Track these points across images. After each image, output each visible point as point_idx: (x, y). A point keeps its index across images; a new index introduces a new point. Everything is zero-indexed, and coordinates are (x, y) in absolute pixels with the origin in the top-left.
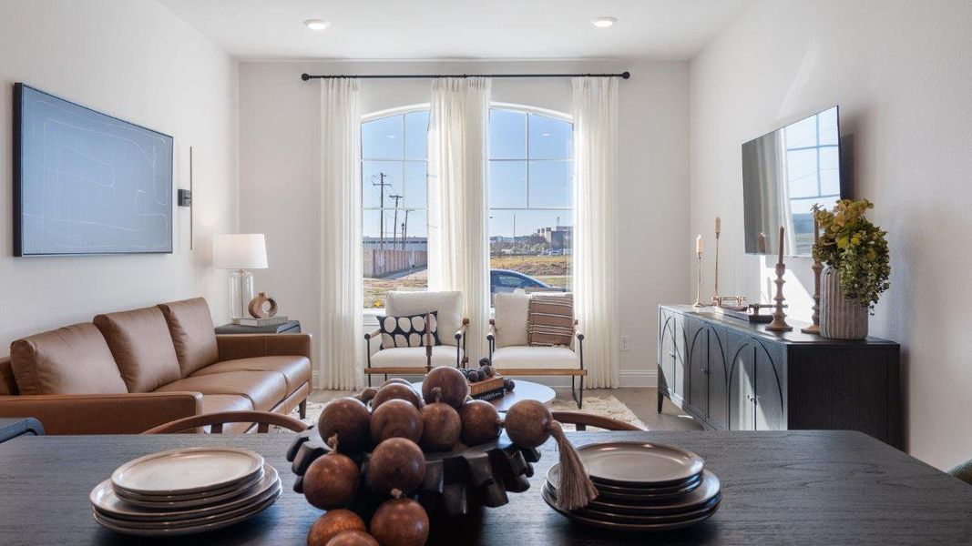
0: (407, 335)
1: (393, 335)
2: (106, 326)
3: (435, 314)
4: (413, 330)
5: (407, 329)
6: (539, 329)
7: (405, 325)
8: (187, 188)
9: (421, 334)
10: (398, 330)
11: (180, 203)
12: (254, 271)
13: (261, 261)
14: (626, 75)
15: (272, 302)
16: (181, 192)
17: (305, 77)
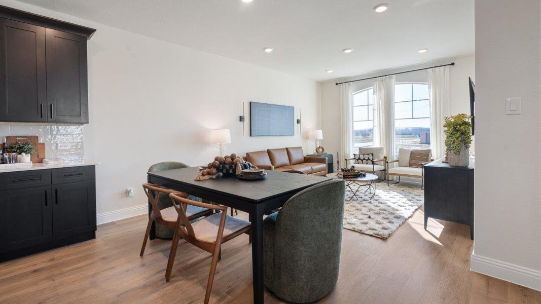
0: (362, 160)
1: (358, 160)
2: (269, 152)
3: (372, 154)
4: (364, 159)
5: (362, 158)
6: (413, 161)
7: (362, 157)
8: (299, 119)
9: (367, 160)
10: (359, 159)
11: (298, 123)
12: (319, 140)
13: (321, 137)
14: (453, 64)
15: (323, 149)
16: (298, 120)
17: (337, 84)
